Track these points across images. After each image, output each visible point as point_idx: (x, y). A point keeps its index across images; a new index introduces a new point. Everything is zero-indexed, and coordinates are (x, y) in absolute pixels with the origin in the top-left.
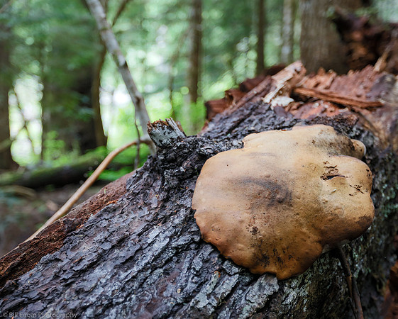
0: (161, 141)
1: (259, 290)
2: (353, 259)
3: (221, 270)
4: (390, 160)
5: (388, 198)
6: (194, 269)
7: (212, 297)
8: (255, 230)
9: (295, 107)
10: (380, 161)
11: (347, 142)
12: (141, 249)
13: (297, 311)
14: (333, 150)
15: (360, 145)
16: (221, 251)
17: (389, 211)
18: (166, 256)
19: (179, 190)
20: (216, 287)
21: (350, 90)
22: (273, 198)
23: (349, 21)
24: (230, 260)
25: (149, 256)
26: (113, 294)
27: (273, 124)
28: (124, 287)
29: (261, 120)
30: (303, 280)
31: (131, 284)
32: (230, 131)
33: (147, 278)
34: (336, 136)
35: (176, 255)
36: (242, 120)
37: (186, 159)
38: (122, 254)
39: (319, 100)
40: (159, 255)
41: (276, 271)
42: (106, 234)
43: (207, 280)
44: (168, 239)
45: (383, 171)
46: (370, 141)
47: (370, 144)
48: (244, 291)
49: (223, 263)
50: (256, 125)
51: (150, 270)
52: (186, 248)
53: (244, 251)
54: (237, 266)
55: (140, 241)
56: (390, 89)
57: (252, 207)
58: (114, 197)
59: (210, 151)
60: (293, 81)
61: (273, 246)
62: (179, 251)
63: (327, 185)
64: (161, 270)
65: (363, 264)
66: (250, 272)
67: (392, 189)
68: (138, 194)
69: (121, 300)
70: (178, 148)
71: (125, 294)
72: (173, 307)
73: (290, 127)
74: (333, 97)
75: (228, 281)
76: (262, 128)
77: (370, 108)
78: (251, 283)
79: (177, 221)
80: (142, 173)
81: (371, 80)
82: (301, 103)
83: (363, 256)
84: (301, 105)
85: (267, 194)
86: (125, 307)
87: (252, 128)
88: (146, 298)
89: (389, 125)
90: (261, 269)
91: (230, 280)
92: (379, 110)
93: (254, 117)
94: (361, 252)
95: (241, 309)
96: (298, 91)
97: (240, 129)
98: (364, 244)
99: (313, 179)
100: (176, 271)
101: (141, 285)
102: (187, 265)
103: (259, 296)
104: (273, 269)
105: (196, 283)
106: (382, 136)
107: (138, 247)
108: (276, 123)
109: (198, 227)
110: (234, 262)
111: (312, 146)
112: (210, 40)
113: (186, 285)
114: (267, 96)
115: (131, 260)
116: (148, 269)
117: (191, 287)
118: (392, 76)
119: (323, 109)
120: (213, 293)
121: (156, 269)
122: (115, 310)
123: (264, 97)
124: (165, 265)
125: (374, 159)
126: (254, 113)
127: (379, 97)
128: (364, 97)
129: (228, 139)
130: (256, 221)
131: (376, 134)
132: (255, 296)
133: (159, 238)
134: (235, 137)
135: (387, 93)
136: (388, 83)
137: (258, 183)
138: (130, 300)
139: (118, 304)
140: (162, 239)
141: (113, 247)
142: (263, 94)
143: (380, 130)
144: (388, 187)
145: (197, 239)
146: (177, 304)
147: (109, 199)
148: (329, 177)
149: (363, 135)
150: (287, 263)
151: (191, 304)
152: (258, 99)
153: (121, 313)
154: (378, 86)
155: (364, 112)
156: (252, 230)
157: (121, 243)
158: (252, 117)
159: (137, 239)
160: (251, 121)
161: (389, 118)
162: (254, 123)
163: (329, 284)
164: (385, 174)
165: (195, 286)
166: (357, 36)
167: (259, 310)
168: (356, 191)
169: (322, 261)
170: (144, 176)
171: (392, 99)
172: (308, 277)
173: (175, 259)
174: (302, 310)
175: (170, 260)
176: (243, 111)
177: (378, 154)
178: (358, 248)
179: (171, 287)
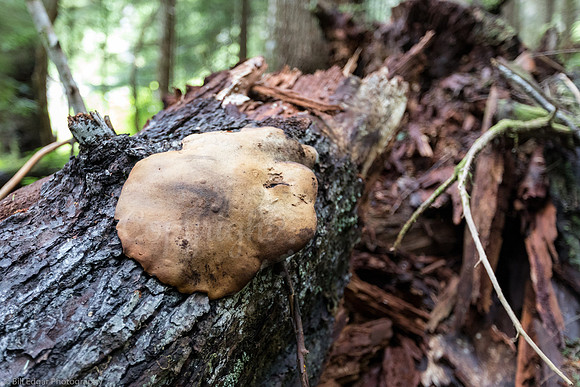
0: (84, 139)
1: (187, 311)
2: (299, 277)
3: (143, 290)
4: (346, 169)
5: (343, 211)
6: (111, 288)
7: (130, 320)
8: (185, 244)
9: (252, 107)
10: (336, 170)
11: (297, 148)
12: (48, 266)
13: (231, 334)
14: (280, 155)
15: (312, 151)
16: (145, 268)
17: (344, 225)
18: (78, 274)
19: (103, 197)
20: (135, 309)
21: (314, 91)
22: (207, 207)
23: (332, 16)
24: (155, 277)
25: (57, 273)
26: (6, 320)
27: (221, 123)
28: (22, 311)
29: (209, 119)
30: (240, 300)
31: (31, 307)
32: (172, 130)
33: (52, 300)
34: (285, 141)
35: (90, 272)
36: (188, 119)
37: (113, 161)
38: (23, 272)
39: (279, 100)
40: (70, 272)
41: (208, 290)
42: (7, 248)
43: (126, 301)
44: (82, 254)
45: (338, 181)
46: (325, 148)
47: (325, 152)
48: (169, 312)
49: (146, 282)
50: (202, 124)
51: (56, 291)
52: (103, 264)
53: (172, 268)
54: (162, 284)
55: (47, 256)
56: (354, 93)
57: (183, 217)
58: (25, 205)
59: (142, 152)
60: (253, 77)
61: (205, 262)
62: (95, 268)
63: (269, 194)
64: (71, 290)
65: (311, 282)
66: (177, 291)
67: (347, 201)
68: (53, 201)
69: (16, 326)
70: (104, 147)
71: (22, 320)
72: (82, 333)
73: (239, 128)
74: (293, 98)
75: (150, 302)
76: (208, 128)
77: (330, 112)
78: (178, 304)
79: (95, 233)
80: (61, 177)
81: (336, 81)
82: (260, 103)
83: (312, 273)
84: (260, 105)
85: (201, 202)
86: (20, 335)
87: (198, 128)
88: (49, 323)
89: (350, 132)
90: (191, 287)
91: (153, 301)
92: (341, 115)
93: (202, 116)
94: (310, 268)
95: (164, 333)
96: (257, 89)
97: (184, 128)
98: (313, 260)
99: (254, 187)
100: (90, 291)
101: (44, 309)
102: (104, 284)
103: (186, 318)
104: (203, 287)
105: (112, 304)
106: (341, 144)
107: (44, 263)
108: (225, 123)
109: (119, 240)
110: (159, 280)
111: (258, 150)
112: (185, 27)
113: (100, 308)
114: (221, 93)
115: (34, 279)
116: (54, 289)
117: (105, 309)
118: (357, 78)
119: (280, 111)
120: (131, 316)
121: (64, 289)
122: (7, 338)
123: (217, 93)
124: (76, 284)
125: (330, 167)
126: (202, 111)
127: (342, 100)
128: (326, 100)
129: (168, 140)
130: (187, 233)
131: (335, 141)
132: (182, 318)
133: (71, 253)
134: (176, 138)
135: (351, 97)
136: (353, 86)
137: (192, 190)
138: (27, 326)
139: (11, 331)
140: (75, 254)
141: (14, 264)
142: (217, 89)
143: (339, 136)
144: (343, 199)
145: (118, 253)
146: (88, 330)
147: (17, 207)
148: (273, 185)
149: (319, 141)
150: (220, 281)
151: (103, 328)
152: (210, 95)
153: (14, 342)
154: (342, 89)
155: (325, 117)
156: (181, 243)
157: (24, 259)
158: (199, 116)
159: (45, 255)
160: (197, 120)
161: (350, 124)
162: (201, 122)
163: (270, 304)
164: (340, 185)
165: (110, 308)
166: (340, 34)
167: (184, 334)
168: (299, 200)
169: (264, 278)
170: (63, 180)
171: (355, 104)
172: (246, 297)
173: (90, 277)
174: (237, 333)
175: (83, 278)
176: (190, 108)
177: (333, 163)
178: (306, 263)
179: (81, 310)
